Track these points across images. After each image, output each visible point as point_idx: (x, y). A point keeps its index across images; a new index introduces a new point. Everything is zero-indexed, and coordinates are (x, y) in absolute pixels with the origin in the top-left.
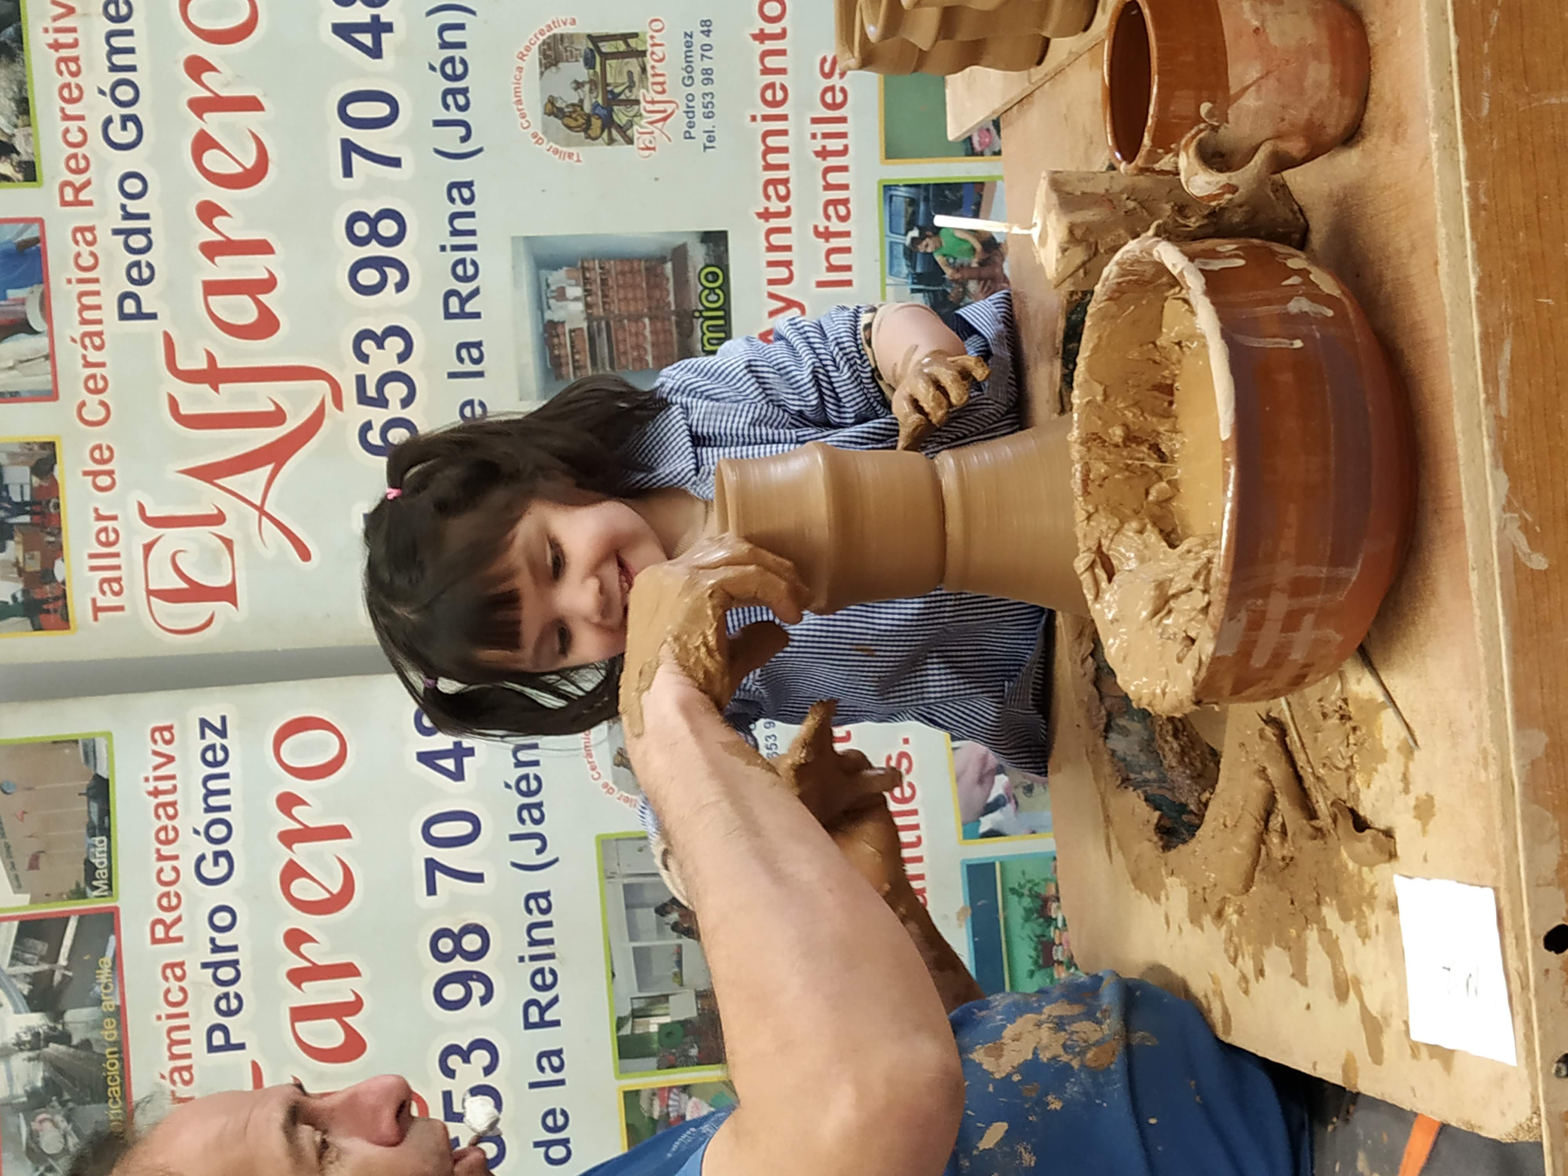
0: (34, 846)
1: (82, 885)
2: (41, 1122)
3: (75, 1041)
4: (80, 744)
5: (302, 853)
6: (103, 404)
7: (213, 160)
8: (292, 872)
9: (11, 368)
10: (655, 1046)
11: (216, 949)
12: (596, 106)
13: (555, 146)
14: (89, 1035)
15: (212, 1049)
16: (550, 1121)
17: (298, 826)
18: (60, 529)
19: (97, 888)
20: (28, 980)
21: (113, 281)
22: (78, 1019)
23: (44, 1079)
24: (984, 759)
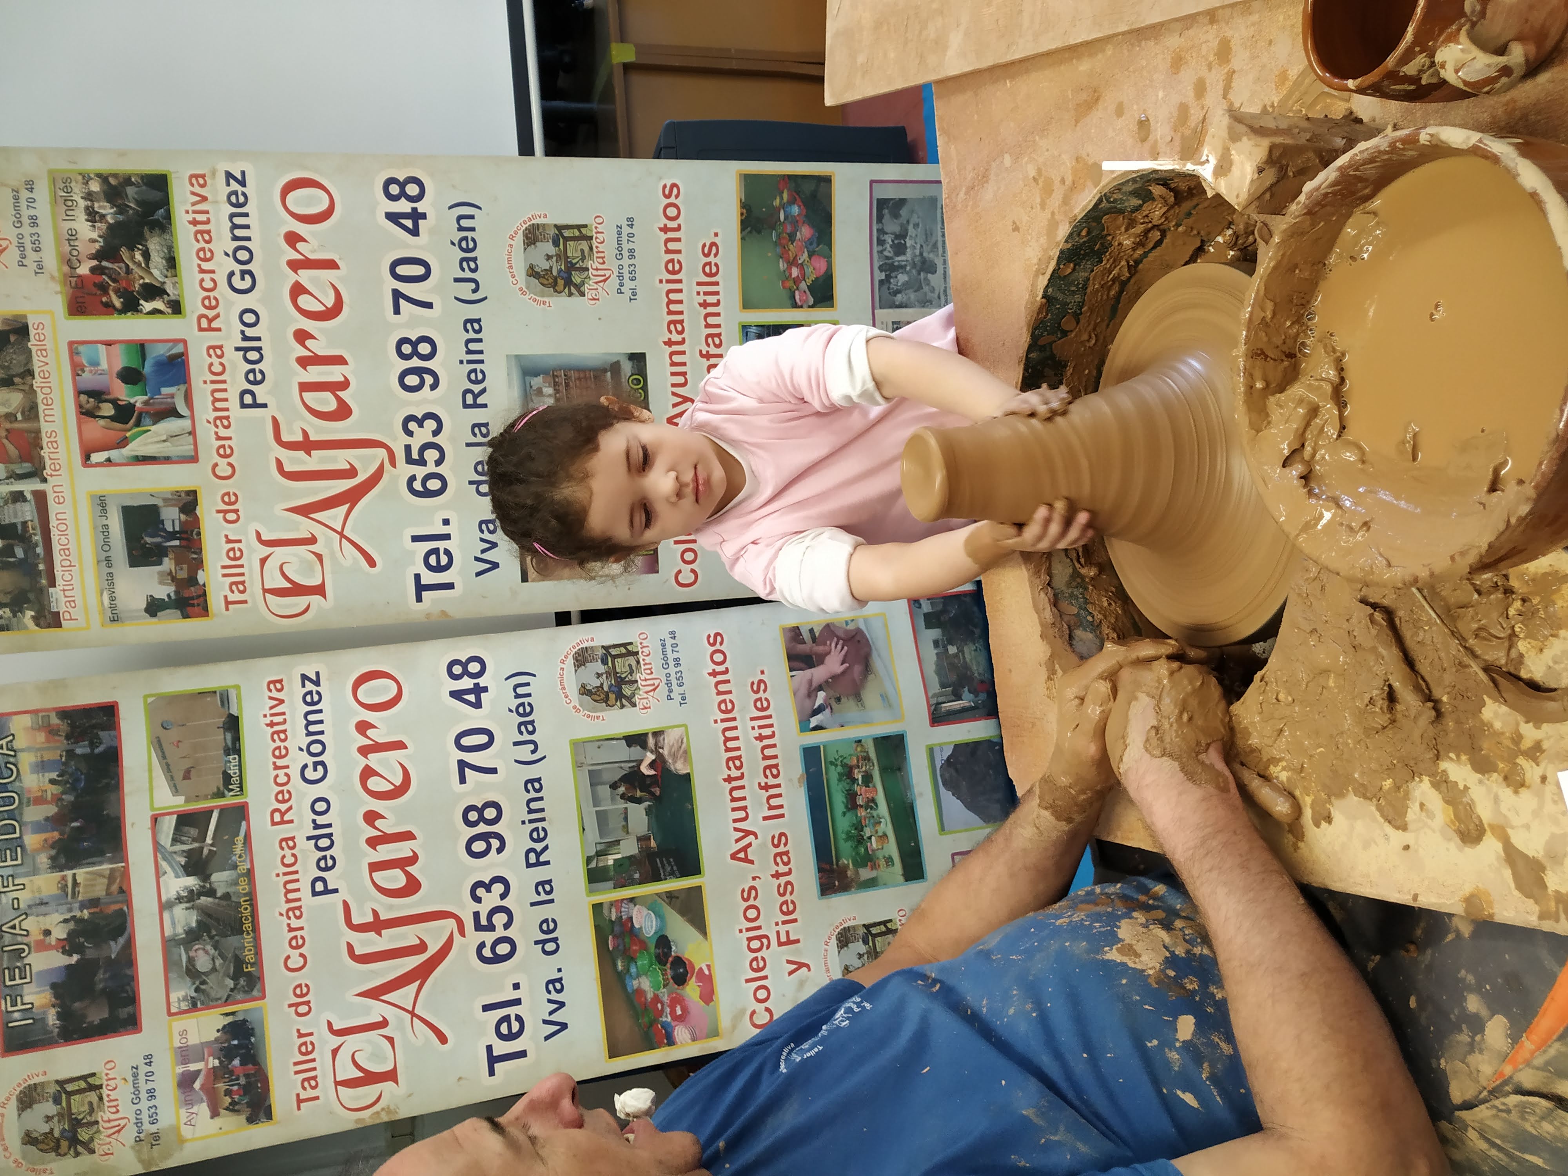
0: (186, 764)
1: (222, 788)
2: (196, 950)
3: (219, 894)
4: (218, 694)
5: (374, 760)
6: (230, 464)
7: (304, 301)
8: (368, 773)
9: (164, 441)
10: (612, 873)
11: (317, 827)
12: (560, 271)
13: (534, 296)
14: (229, 890)
15: (315, 894)
16: (545, 927)
17: (372, 743)
18: (201, 549)
19: (232, 790)
20: (185, 854)
21: (236, 383)
22: (220, 879)
23: (197, 921)
24: (810, 682)
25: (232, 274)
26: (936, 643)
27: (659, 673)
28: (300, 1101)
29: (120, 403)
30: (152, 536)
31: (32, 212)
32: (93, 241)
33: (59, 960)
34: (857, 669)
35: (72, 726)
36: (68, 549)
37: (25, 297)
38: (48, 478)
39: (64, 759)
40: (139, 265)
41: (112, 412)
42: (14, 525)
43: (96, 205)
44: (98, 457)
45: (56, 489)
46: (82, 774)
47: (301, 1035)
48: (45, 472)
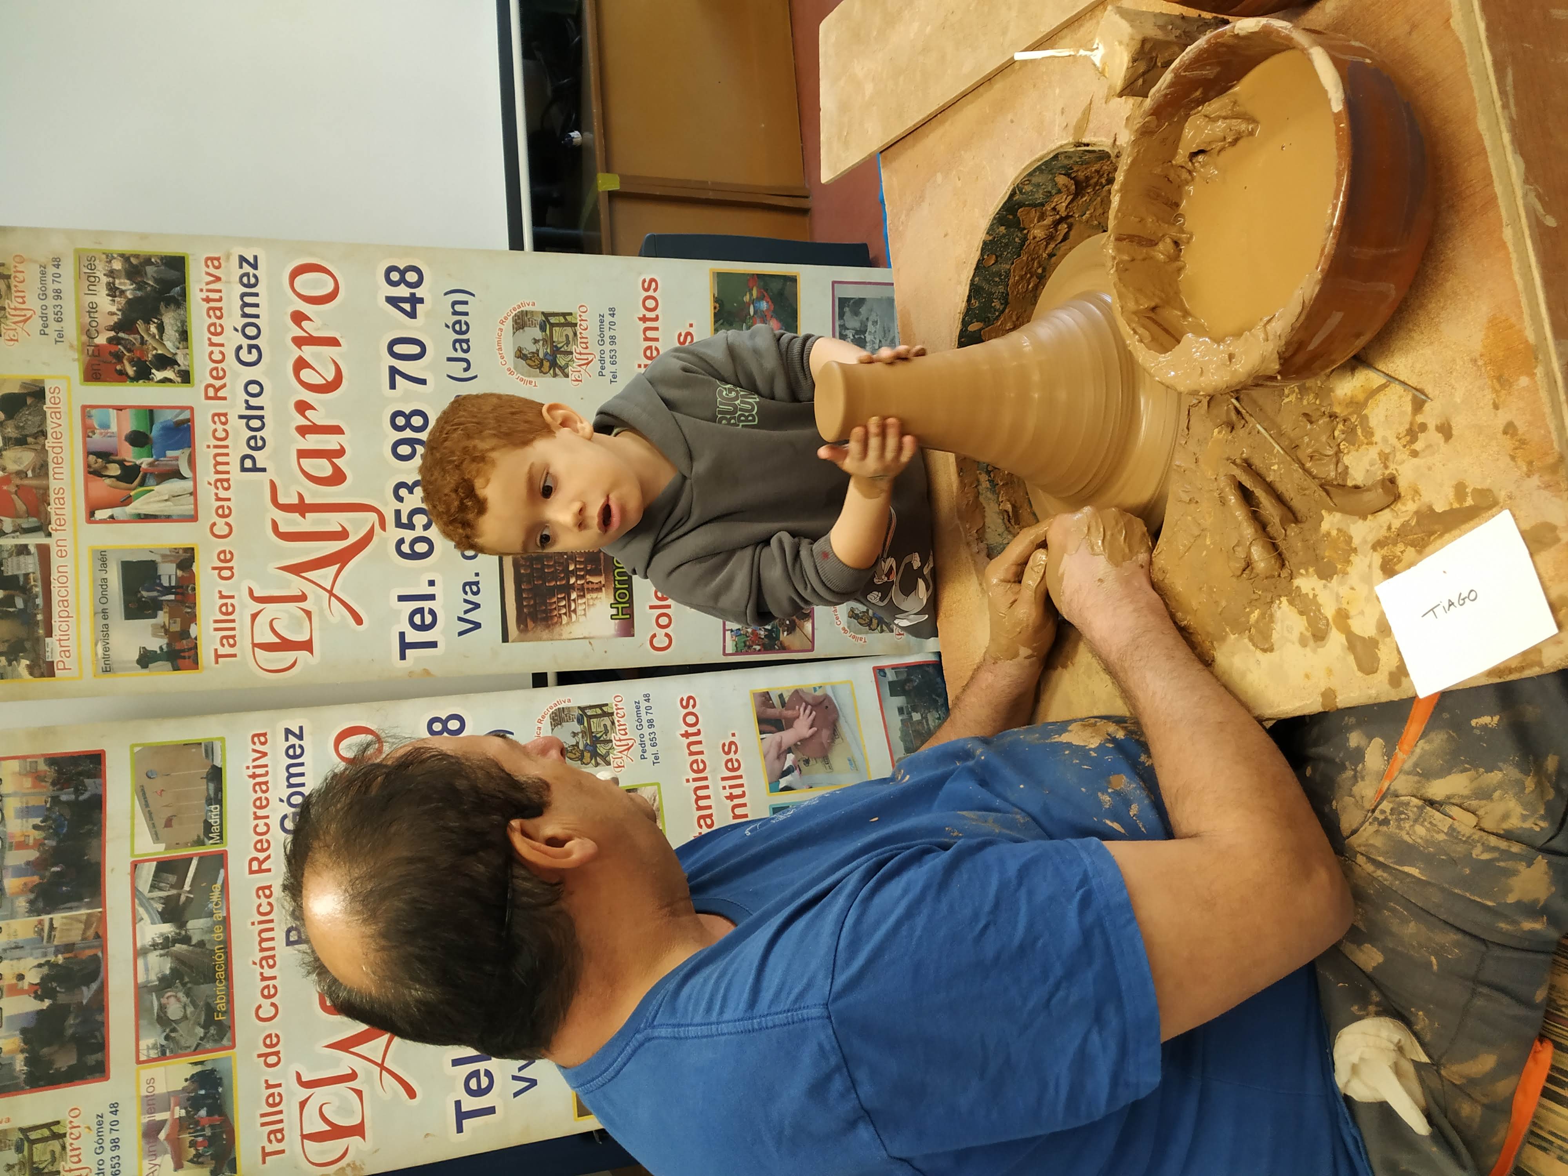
0: (167, 813)
1: (202, 836)
2: (168, 998)
3: (194, 942)
4: (203, 745)
6: (227, 524)
7: (306, 374)
9: (166, 500)
12: (546, 354)
13: (521, 376)
14: (203, 938)
15: (289, 943)
18: (195, 604)
19: (213, 838)
20: (162, 901)
21: (238, 447)
22: (196, 926)
23: (171, 968)
24: (780, 745)
25: (240, 348)
26: (901, 710)
27: (633, 734)
28: (265, 1154)
29: (127, 464)
30: (148, 591)
31: (56, 286)
32: (112, 314)
33: (30, 1005)
34: (825, 733)
35: (59, 772)
36: (67, 601)
37: (44, 363)
38: (53, 532)
39: (48, 805)
40: (154, 337)
41: (118, 472)
42: (16, 577)
43: (117, 281)
44: (100, 514)
45: (60, 543)
46: (66, 819)
47: (269, 1086)
48: (50, 527)
